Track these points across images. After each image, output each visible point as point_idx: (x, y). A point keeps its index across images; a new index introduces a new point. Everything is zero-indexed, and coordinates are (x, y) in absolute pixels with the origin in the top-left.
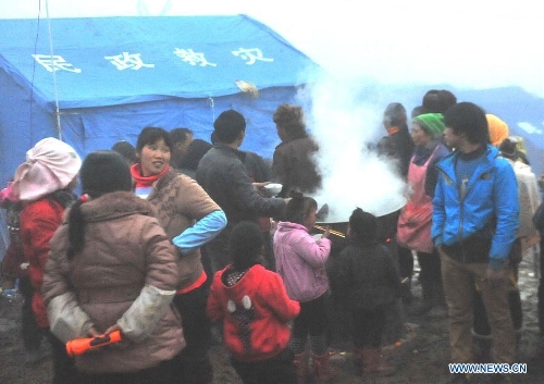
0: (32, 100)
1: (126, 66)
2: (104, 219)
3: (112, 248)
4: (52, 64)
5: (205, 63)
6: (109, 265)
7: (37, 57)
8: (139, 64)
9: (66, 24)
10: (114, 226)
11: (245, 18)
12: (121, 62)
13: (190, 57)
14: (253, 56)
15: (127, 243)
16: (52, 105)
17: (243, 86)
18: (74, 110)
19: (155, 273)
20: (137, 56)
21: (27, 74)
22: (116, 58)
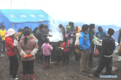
0: (9, 21)
1: (23, 17)
2: (29, 39)
3: (31, 43)
4: (12, 16)
5: (35, 17)
6: (30, 46)
7: (10, 15)
8: (25, 17)
9: (14, 10)
10: (31, 40)
11: (41, 10)
12: (22, 16)
13: (32, 16)
14: (42, 16)
15: (33, 43)
16: (12, 22)
17: (40, 20)
18: (15, 23)
19: (36, 47)
20: (24, 15)
21: (8, 17)
22: (21, 15)
